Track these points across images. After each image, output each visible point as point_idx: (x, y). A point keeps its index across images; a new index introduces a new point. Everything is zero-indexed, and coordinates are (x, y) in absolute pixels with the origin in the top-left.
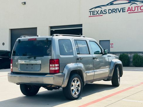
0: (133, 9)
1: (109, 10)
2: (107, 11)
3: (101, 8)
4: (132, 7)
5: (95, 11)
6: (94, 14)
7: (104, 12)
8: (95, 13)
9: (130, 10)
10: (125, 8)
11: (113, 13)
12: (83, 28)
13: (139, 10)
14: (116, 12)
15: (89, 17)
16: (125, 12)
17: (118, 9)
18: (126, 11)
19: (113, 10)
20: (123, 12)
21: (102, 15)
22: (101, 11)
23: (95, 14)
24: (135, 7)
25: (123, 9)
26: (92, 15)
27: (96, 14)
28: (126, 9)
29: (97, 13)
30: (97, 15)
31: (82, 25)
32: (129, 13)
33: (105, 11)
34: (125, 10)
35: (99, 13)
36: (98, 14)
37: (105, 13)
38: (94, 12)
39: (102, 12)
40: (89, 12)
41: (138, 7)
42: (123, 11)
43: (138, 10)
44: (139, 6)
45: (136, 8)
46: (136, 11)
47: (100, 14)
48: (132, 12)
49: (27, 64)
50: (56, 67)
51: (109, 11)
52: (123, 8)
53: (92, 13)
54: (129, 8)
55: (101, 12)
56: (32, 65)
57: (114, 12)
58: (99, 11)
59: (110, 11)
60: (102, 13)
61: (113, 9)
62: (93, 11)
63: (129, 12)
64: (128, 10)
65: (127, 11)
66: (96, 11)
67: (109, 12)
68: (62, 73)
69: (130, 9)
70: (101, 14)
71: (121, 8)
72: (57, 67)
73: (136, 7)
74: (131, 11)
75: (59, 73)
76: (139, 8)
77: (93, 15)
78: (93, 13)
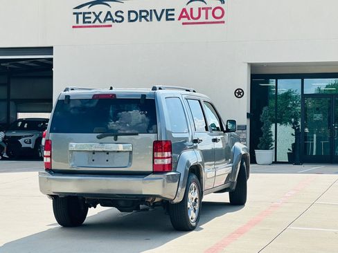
0: (195, 14)
1: (130, 12)
2: (125, 15)
3: (108, 5)
4: (191, 9)
5: (90, 13)
6: (86, 20)
7: (115, 18)
8: (90, 18)
9: (187, 16)
10: (173, 10)
11: (140, 21)
12: (56, 57)
13: (211, 19)
14: (148, 18)
15: (74, 27)
16: (173, 19)
17: (155, 11)
18: (176, 17)
19: (140, 14)
20: (167, 19)
21: (110, 26)
22: (109, 13)
23: (90, 22)
24: (199, 9)
25: (169, 12)
26: (81, 23)
27: (92, 20)
28: (177, 14)
29: (97, 17)
30: (97, 23)
31: (51, 48)
32: (183, 24)
33: (119, 14)
34: (173, 15)
35: (102, 17)
36: (100, 21)
37: (120, 19)
38: (86, 16)
39: (111, 16)
40: (74, 13)
41: (207, 9)
42: (169, 17)
43: (207, 18)
44: (211, 8)
45: (203, 12)
46: (202, 19)
47: (105, 21)
48: (192, 21)
49: (94, 152)
50: (165, 158)
51: (129, 15)
52: (167, 10)
53: (81, 17)
54: (184, 10)
55: (109, 17)
56: (108, 153)
57: (143, 19)
58: (101, 13)
59: (133, 16)
60: (109, 20)
61: (141, 11)
62: (84, 13)
63: (185, 20)
64: (181, 17)
65: (179, 19)
66: (94, 13)
67: (129, 18)
68: (175, 171)
69: (186, 13)
70: (109, 23)
71: (163, 10)
72: (168, 158)
73: (203, 9)
74: (189, 19)
75: (171, 171)
76: (210, 12)
77: (84, 22)
78: (84, 18)
